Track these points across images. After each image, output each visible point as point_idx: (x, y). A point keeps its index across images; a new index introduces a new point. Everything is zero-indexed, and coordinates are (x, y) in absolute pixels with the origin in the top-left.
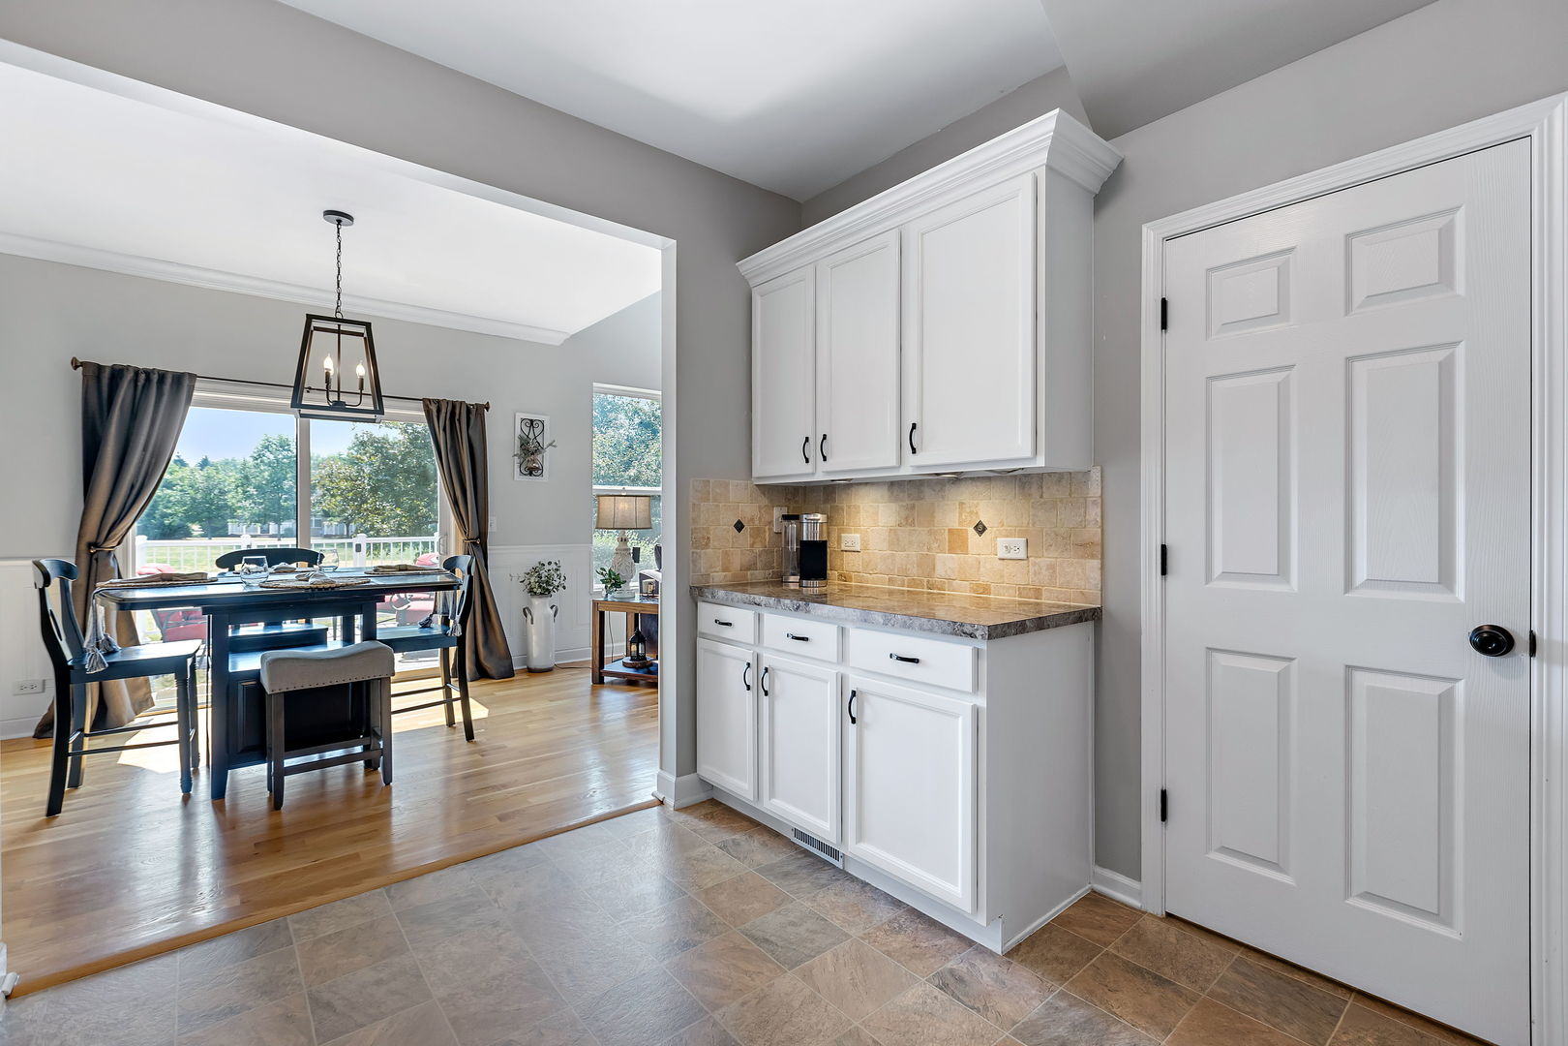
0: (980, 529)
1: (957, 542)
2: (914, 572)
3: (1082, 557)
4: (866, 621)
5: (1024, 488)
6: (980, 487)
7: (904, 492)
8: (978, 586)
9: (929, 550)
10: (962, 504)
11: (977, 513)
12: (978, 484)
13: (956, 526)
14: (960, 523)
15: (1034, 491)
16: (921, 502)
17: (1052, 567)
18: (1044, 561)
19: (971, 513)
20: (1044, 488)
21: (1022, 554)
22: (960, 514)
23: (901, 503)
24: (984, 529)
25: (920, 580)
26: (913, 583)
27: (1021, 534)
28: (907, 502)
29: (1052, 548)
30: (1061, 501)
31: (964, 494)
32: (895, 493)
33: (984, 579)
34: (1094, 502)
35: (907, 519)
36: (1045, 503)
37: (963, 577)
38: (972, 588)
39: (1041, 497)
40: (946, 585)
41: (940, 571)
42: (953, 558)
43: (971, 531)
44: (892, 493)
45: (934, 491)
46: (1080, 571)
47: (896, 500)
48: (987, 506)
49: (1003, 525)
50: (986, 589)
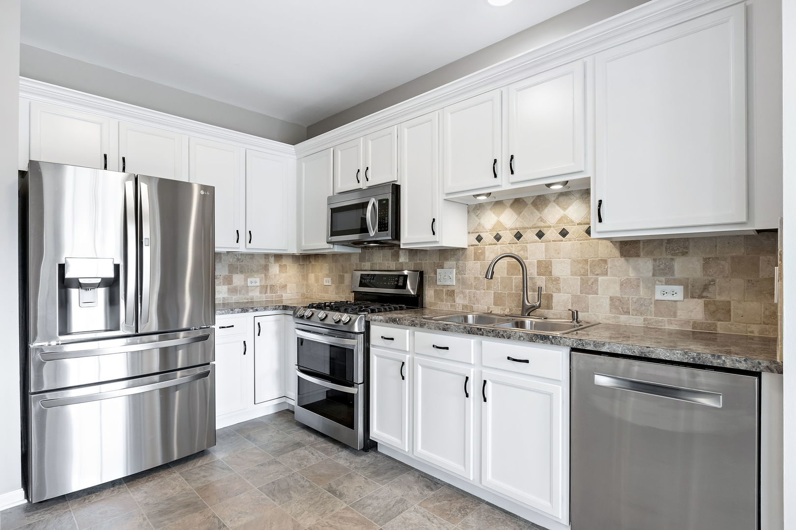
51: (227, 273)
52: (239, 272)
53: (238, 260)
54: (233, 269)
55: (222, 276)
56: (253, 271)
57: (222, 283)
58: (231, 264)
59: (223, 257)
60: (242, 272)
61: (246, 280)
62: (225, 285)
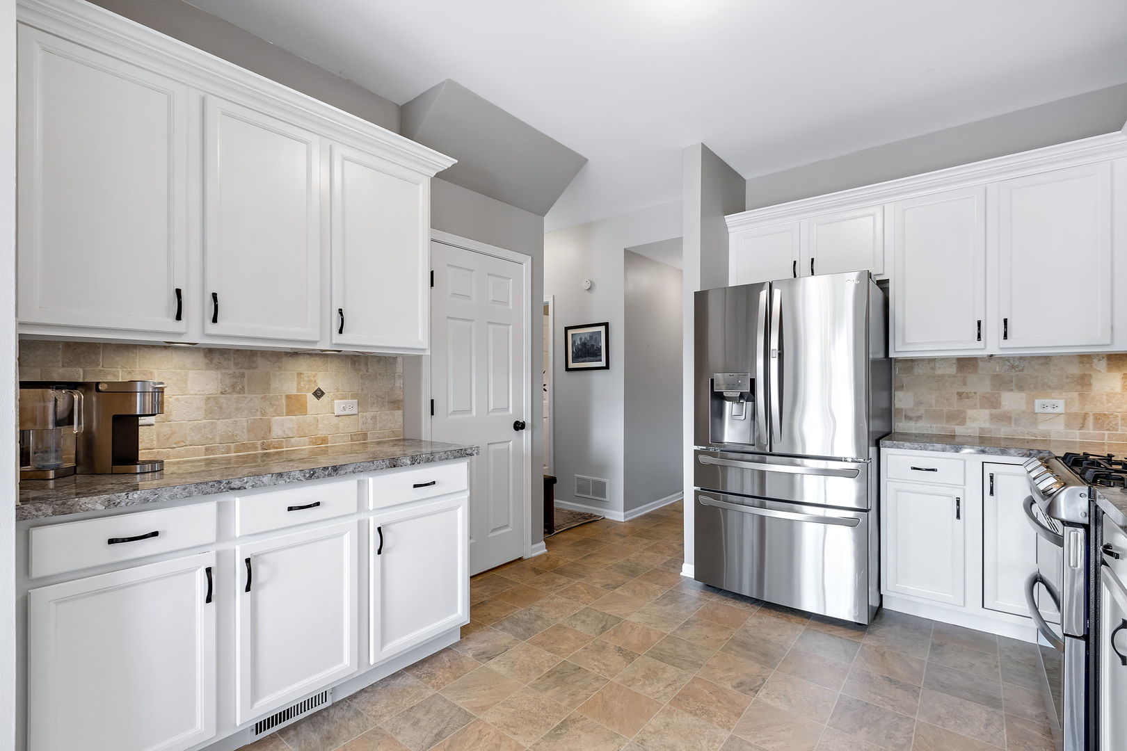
0: (319, 394)
1: (295, 405)
2: (244, 437)
3: (393, 409)
4: (395, 466)
5: (355, 365)
6: (318, 362)
7: (230, 360)
8: (316, 439)
9: (263, 415)
10: (300, 374)
11: (315, 382)
12: (317, 359)
13: (295, 392)
14: (298, 390)
15: (362, 367)
16: (252, 371)
17: (374, 418)
18: (369, 414)
19: (310, 381)
20: (369, 365)
21: (355, 411)
22: (299, 383)
23: (224, 371)
24: (323, 393)
25: (253, 444)
26: (244, 447)
27: (353, 397)
28: (233, 370)
29: (375, 405)
30: (380, 375)
31: (303, 365)
32: (216, 361)
33: (321, 433)
34: (399, 376)
35: (233, 386)
36: (370, 376)
37: (302, 434)
38: (311, 442)
39: (367, 371)
40: (284, 444)
41: (277, 431)
42: (291, 420)
43: (310, 396)
44: (211, 361)
45: (270, 361)
46: (391, 418)
47: (219, 367)
48: (324, 377)
49: (338, 391)
50: (324, 440)
51: (989, 390)
52: (1014, 388)
53: (1013, 367)
54: (1001, 382)
55: (978, 394)
56: (1050, 387)
57: (978, 405)
58: (997, 375)
59: (981, 364)
60: (1020, 388)
61: (1031, 402)
62: (985, 408)
